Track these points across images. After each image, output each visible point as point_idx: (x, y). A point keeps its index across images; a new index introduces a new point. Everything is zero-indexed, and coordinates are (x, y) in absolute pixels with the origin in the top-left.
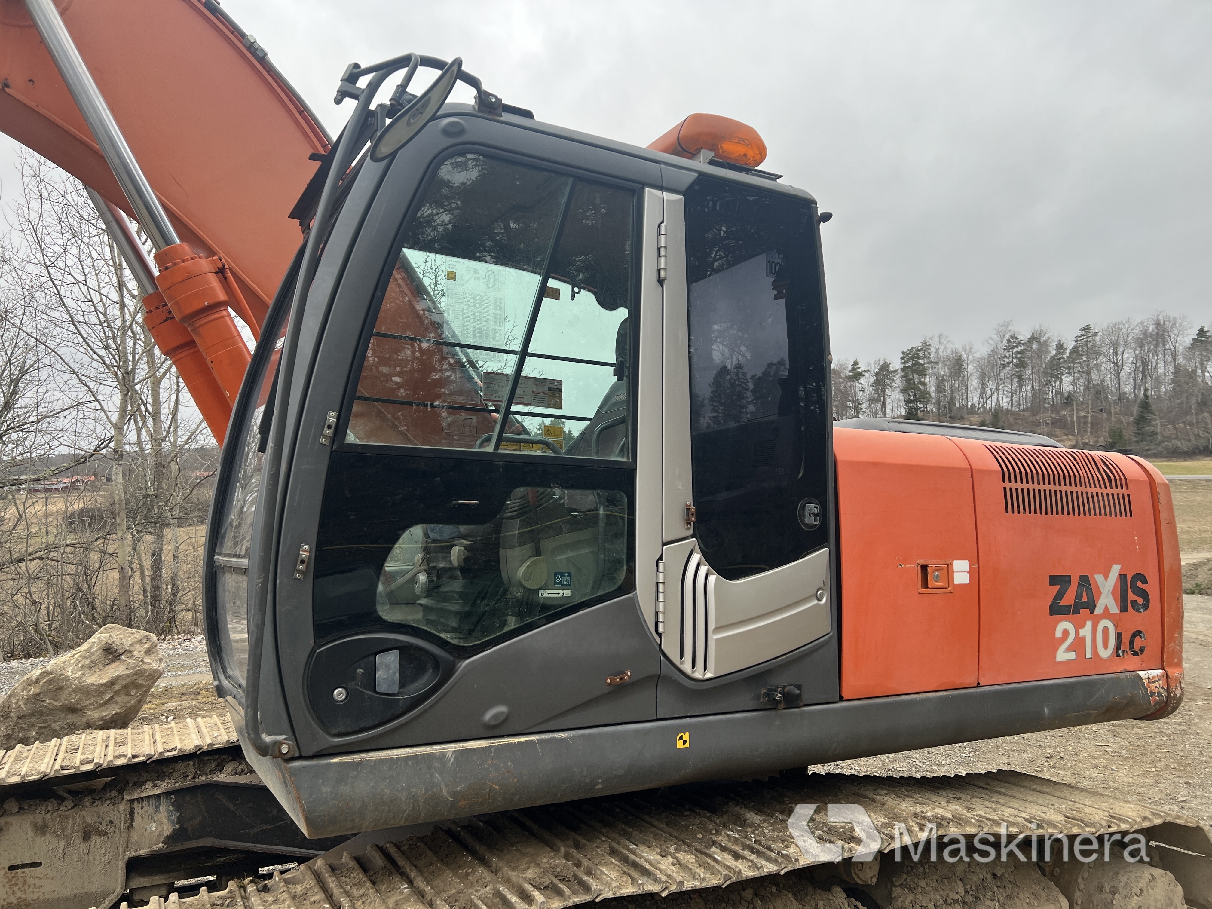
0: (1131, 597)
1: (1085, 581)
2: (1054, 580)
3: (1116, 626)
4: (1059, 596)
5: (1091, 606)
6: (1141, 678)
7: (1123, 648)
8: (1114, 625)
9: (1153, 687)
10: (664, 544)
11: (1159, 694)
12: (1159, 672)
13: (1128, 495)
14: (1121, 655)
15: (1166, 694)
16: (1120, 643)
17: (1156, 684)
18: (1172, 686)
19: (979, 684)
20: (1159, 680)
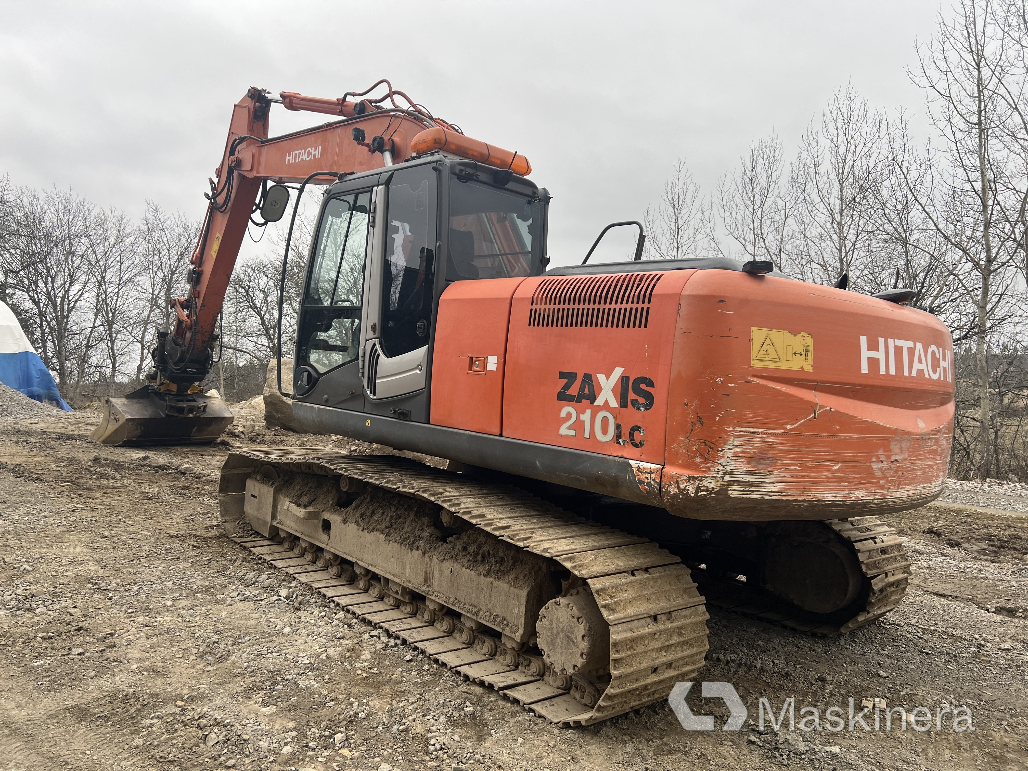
0: (632, 396)
1: (588, 378)
2: (562, 375)
4: (567, 387)
5: (592, 398)
6: (631, 466)
7: (623, 438)
8: (614, 417)
9: (642, 477)
10: (367, 340)
11: (649, 484)
12: (653, 466)
13: (648, 309)
14: (622, 443)
15: (658, 488)
16: (620, 433)
17: (647, 475)
18: (665, 482)
19: (501, 435)
20: (651, 473)
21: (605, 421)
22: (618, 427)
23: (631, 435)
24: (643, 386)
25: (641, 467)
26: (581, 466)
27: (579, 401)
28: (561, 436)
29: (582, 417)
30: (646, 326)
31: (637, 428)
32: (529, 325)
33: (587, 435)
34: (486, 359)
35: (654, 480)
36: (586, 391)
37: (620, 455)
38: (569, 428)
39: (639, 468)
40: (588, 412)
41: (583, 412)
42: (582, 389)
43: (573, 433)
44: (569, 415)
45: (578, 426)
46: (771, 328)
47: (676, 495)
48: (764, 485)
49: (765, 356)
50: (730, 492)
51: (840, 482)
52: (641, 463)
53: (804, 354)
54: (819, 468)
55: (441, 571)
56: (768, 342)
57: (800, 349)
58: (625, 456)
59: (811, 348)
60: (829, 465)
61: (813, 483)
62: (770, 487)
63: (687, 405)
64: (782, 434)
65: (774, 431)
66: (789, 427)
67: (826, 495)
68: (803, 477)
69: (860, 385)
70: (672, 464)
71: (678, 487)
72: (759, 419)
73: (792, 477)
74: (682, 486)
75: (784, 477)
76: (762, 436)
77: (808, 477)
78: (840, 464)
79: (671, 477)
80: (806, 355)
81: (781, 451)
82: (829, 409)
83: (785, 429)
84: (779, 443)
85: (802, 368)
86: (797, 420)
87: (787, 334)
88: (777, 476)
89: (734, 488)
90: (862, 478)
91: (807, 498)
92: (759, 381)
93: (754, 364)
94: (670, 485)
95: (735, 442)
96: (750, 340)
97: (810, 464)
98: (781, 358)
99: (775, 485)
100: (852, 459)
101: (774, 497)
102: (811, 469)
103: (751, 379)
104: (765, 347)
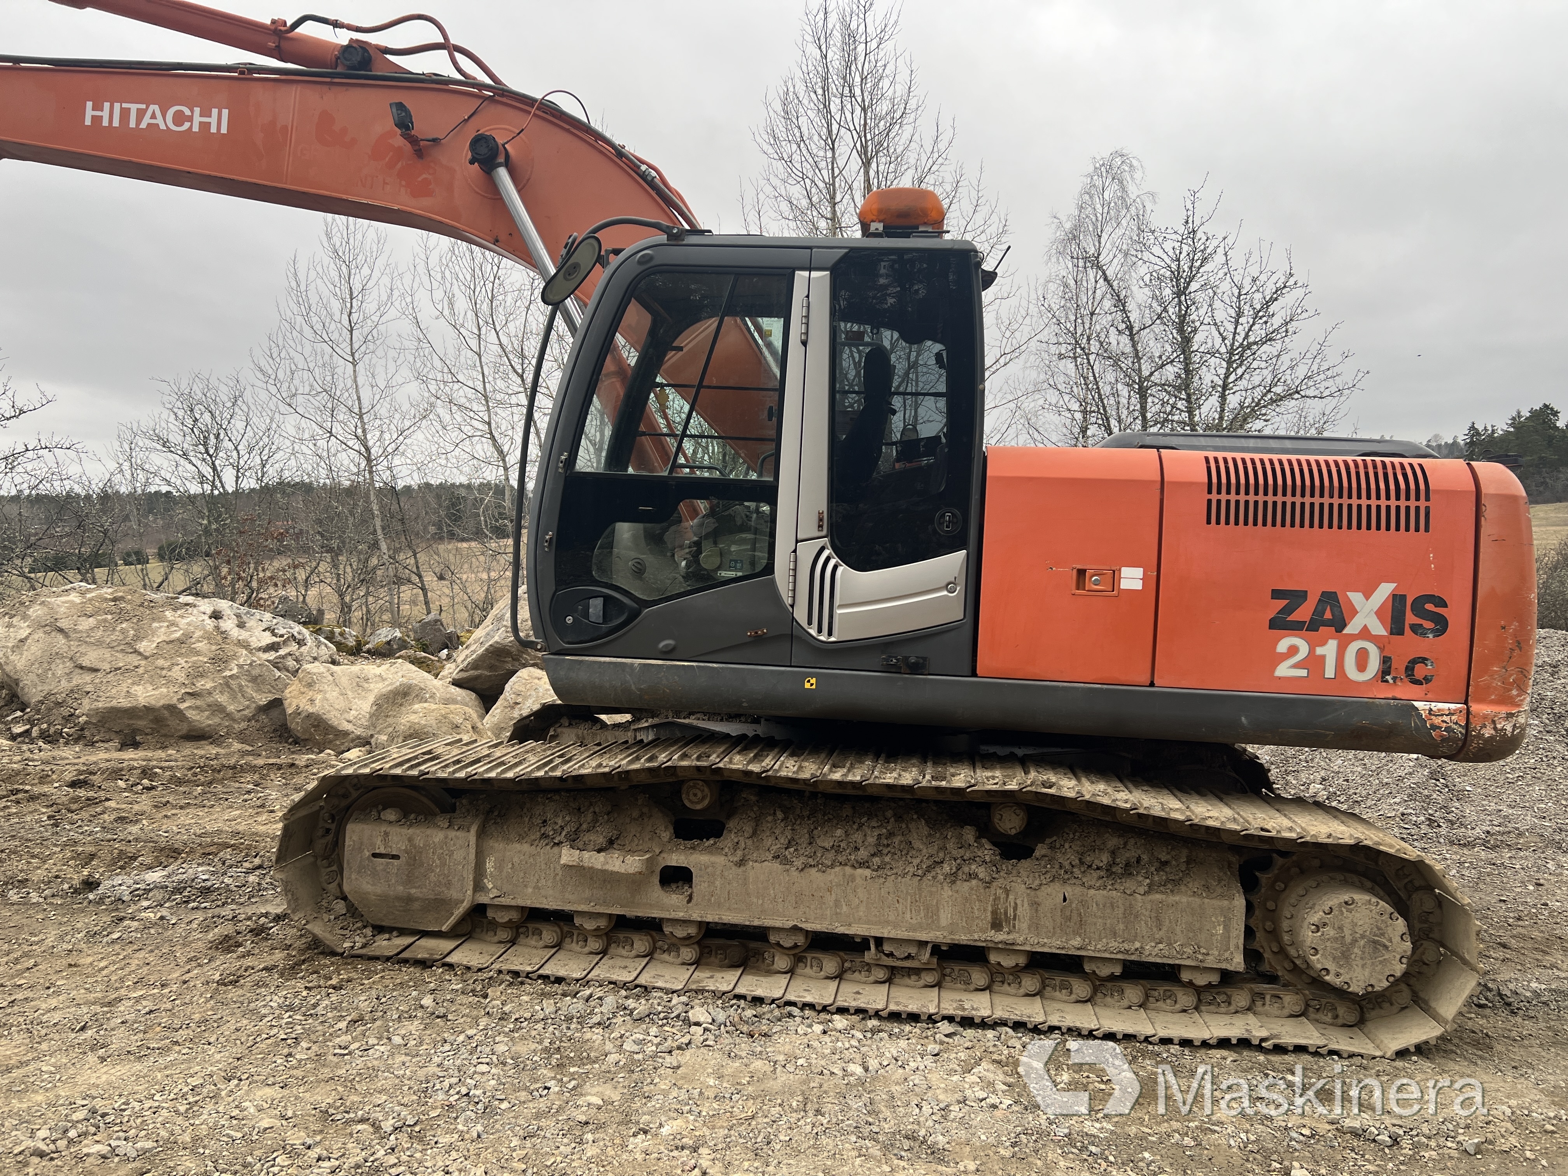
0: (1410, 618)
1: (1330, 598)
2: (1277, 594)
3: (1381, 649)
4: (1287, 610)
5: (1339, 624)
6: (1417, 709)
7: (1393, 674)
8: (1379, 648)
9: (1437, 721)
10: (799, 541)
11: (1448, 729)
12: (1453, 706)
13: (1427, 509)
14: (1391, 681)
15: (1464, 731)
16: (1390, 667)
17: (1445, 718)
18: (1475, 723)
19: (1152, 684)
20: (1450, 714)
21: (1362, 653)
22: (1386, 661)
23: (1410, 669)
25: (1433, 709)
26: (1329, 717)
28: (1280, 678)
29: (1320, 651)
30: (1427, 529)
31: (1421, 660)
32: (1209, 522)
34: (1117, 573)
35: (1456, 723)
37: (1392, 696)
38: (1296, 666)
40: (1332, 643)
41: (1323, 643)
43: (1303, 673)
44: (1293, 650)
45: (1314, 663)
47: (1492, 738)
52: (1433, 704)
58: (1399, 696)
63: (1504, 628)
70: (1481, 700)
79: (1485, 717)
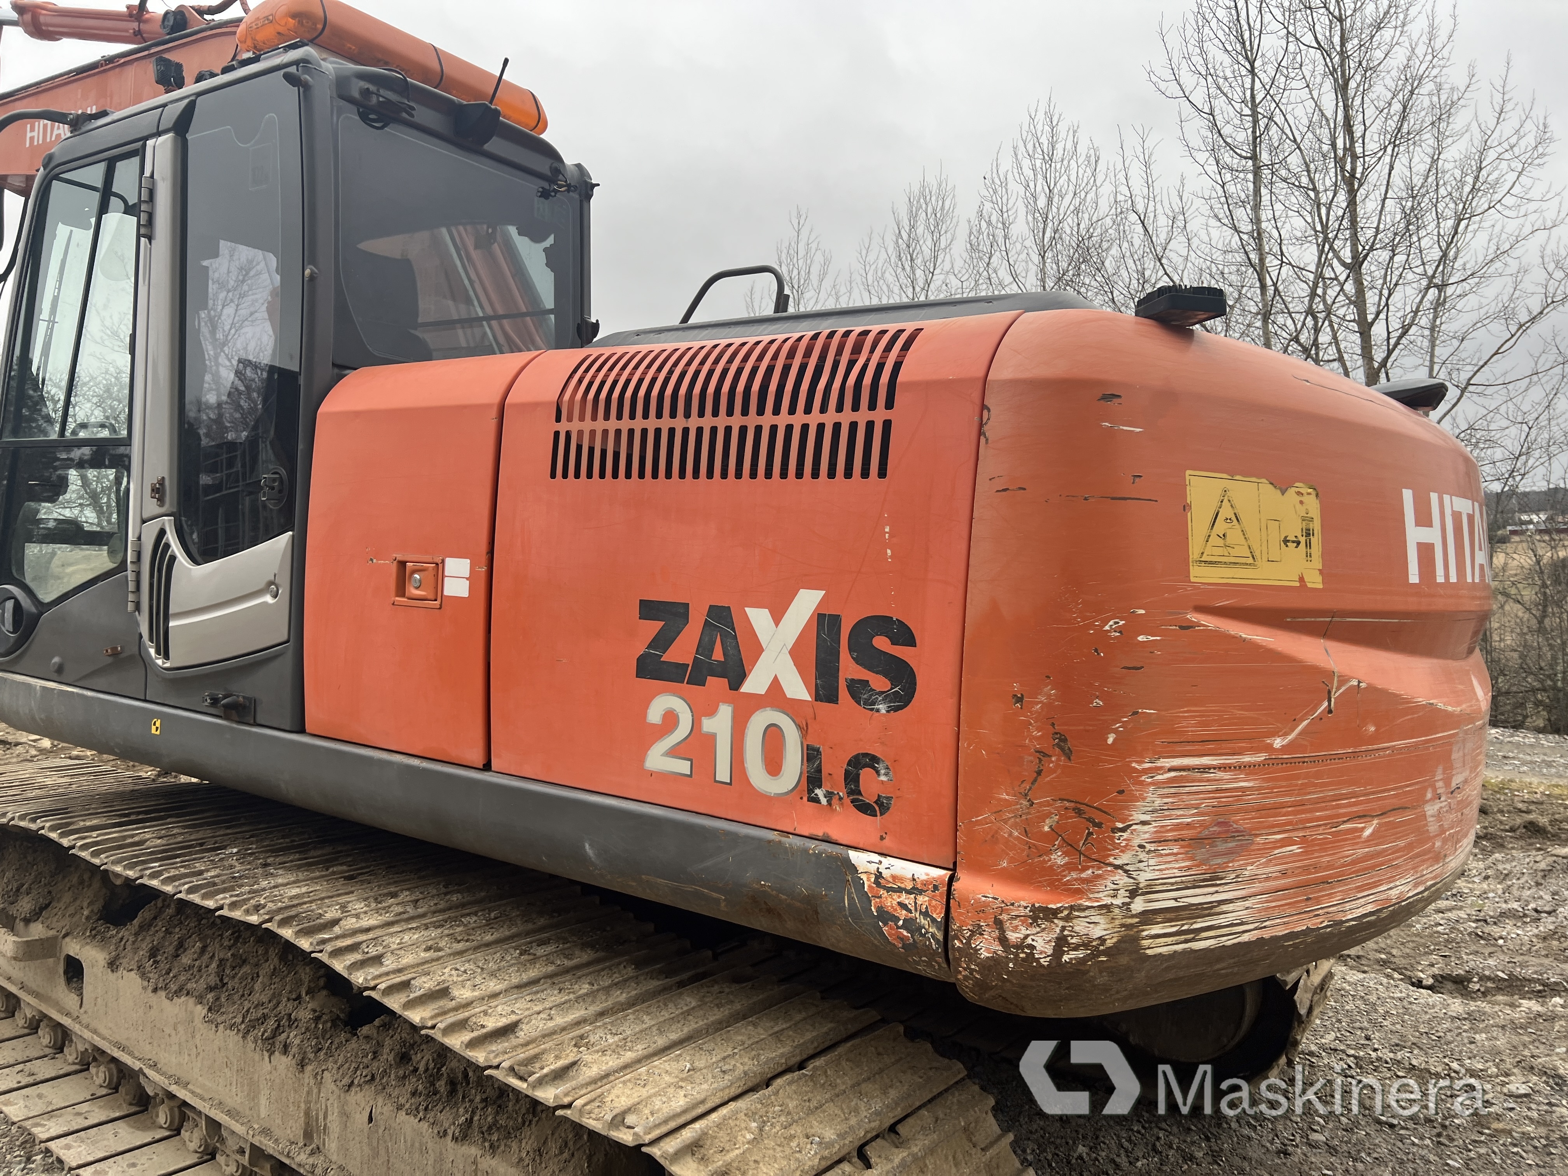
0: (849, 668)
1: (721, 620)
2: (647, 609)
3: (803, 730)
5: (735, 673)
6: (854, 869)
7: (827, 785)
8: (799, 727)
9: (890, 901)
10: (144, 522)
11: (909, 924)
12: (924, 873)
13: (887, 424)
14: (824, 801)
15: (940, 936)
16: (819, 770)
17: (904, 898)
18: (962, 922)
19: (487, 767)
20: (915, 891)
21: (773, 734)
22: (812, 755)
23: (852, 779)
24: (881, 643)
25: (886, 874)
26: (709, 863)
27: (697, 680)
28: (651, 773)
29: (708, 725)
30: (882, 473)
31: (872, 761)
32: (553, 475)
33: (723, 774)
34: (439, 567)
35: (926, 914)
36: (718, 655)
37: (820, 833)
38: (674, 752)
39: (879, 875)
40: (725, 712)
41: (712, 712)
42: (705, 647)
43: (684, 767)
44: (670, 720)
45: (698, 748)
46: (1232, 473)
47: (995, 963)
48: (1224, 908)
49: (1220, 551)
50: (1145, 943)
51: (1373, 867)
52: (887, 861)
53: (1303, 540)
54: (1340, 839)
55: (345, 1115)
56: (1226, 512)
57: (1294, 530)
58: (835, 835)
59: (1316, 526)
60: (1356, 830)
61: (1325, 881)
62: (1236, 912)
63: (1020, 700)
64: (1263, 764)
65: (1247, 759)
66: (1278, 743)
67: (1348, 906)
68: (1306, 870)
69: (1406, 615)
70: (981, 868)
71: (1003, 940)
72: (1213, 730)
73: (1284, 874)
74: (1013, 937)
75: (1268, 879)
76: (1220, 775)
77: (1317, 868)
78: (1375, 822)
79: (980, 909)
80: (1308, 545)
81: (1261, 809)
82: (1356, 683)
83: (1269, 748)
84: (1259, 788)
85: (1301, 579)
86: (1296, 722)
87: (1266, 488)
88: (1253, 879)
89: (1156, 930)
90: (1410, 847)
91: (1312, 923)
92: (1209, 622)
93: (1199, 574)
94: (977, 931)
95: (1158, 802)
96: (1186, 507)
97: (1320, 834)
98: (1257, 554)
99: (1248, 904)
100: (1396, 802)
101: (1245, 938)
102: (1324, 846)
103: (1193, 617)
104: (1220, 524)
